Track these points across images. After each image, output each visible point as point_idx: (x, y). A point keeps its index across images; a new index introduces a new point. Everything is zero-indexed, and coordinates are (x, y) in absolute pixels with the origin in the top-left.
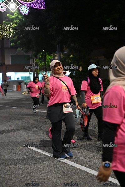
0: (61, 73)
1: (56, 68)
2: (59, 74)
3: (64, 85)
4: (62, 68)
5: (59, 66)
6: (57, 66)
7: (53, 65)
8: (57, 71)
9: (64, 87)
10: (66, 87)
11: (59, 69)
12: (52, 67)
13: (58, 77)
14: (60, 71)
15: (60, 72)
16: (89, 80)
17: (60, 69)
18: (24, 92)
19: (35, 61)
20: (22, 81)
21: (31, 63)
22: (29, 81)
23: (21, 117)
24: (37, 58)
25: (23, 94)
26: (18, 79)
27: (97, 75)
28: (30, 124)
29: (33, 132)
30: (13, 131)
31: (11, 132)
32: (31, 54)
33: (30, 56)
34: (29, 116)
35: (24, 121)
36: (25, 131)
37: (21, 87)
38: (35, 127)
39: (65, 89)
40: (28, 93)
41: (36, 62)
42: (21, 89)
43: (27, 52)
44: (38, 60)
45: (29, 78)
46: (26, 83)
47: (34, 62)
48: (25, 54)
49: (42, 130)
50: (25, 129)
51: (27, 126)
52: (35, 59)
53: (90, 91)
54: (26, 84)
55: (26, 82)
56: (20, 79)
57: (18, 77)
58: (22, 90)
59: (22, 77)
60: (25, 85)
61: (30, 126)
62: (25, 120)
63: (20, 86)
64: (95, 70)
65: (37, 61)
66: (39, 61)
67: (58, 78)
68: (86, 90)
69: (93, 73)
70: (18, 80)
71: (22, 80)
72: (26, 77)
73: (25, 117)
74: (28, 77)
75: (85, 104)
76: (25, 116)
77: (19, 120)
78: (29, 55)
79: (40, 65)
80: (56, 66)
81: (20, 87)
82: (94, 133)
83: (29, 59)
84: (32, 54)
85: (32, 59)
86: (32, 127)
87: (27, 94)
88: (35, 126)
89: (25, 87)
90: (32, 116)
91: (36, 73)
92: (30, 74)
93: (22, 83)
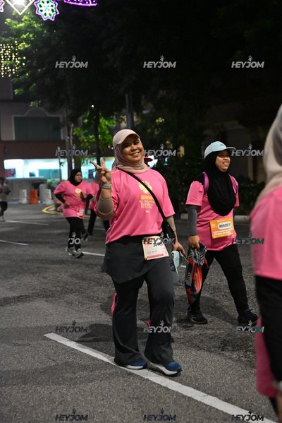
0: (138, 161)
1: (128, 149)
2: (134, 164)
3: (146, 191)
4: (140, 150)
5: (135, 144)
6: (130, 145)
7: (120, 142)
8: (130, 157)
9: (146, 197)
10: (152, 198)
11: (134, 150)
12: (117, 145)
13: (132, 170)
14: (137, 156)
15: (136, 159)
16: (207, 180)
17: (138, 151)
18: (45, 206)
19: (73, 132)
20: (42, 181)
21: (62, 138)
22: (58, 180)
23: (38, 268)
24: (76, 125)
25: (44, 211)
26: (31, 175)
27: (227, 168)
28: (61, 285)
29: (69, 303)
30: (19, 301)
31: (15, 303)
32: (62, 115)
33: (61, 120)
34: (57, 266)
35: (45, 275)
36: (47, 301)
37: (38, 195)
38: (71, 291)
39: (147, 203)
40: (56, 210)
41: (74, 134)
42: (39, 199)
43: (52, 110)
44: (79, 129)
45: (58, 173)
46: (52, 185)
47: (69, 135)
48: (49, 115)
49: (89, 297)
50: (47, 297)
51: (54, 289)
52: (73, 128)
53: (209, 207)
54: (51, 187)
55: (51, 183)
56: (37, 176)
57: (31, 172)
58: (42, 202)
59: (41, 172)
60: (50, 191)
61: (59, 289)
62: (47, 275)
63: (36, 191)
64: (222, 156)
65: (76, 131)
66: (82, 132)
67: (131, 174)
68: (199, 204)
69: (217, 162)
70: (32, 177)
71: (42, 177)
72: (50, 170)
73: (48, 268)
74: (56, 171)
75: (197, 239)
76: (47, 266)
77: (33, 273)
78: (58, 118)
79: (83, 141)
80: (126, 143)
81: (36, 195)
82: (212, 307)
83: (57, 128)
84: (65, 116)
85: (66, 128)
86: (66, 291)
87: (53, 213)
88: (72, 289)
89: (48, 194)
90: (64, 266)
91: (75, 162)
92: (61, 163)
93: (41, 185)
